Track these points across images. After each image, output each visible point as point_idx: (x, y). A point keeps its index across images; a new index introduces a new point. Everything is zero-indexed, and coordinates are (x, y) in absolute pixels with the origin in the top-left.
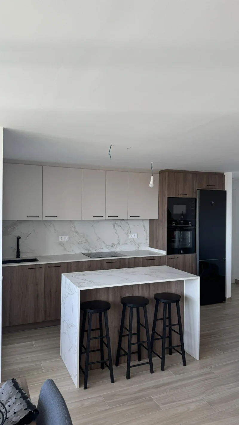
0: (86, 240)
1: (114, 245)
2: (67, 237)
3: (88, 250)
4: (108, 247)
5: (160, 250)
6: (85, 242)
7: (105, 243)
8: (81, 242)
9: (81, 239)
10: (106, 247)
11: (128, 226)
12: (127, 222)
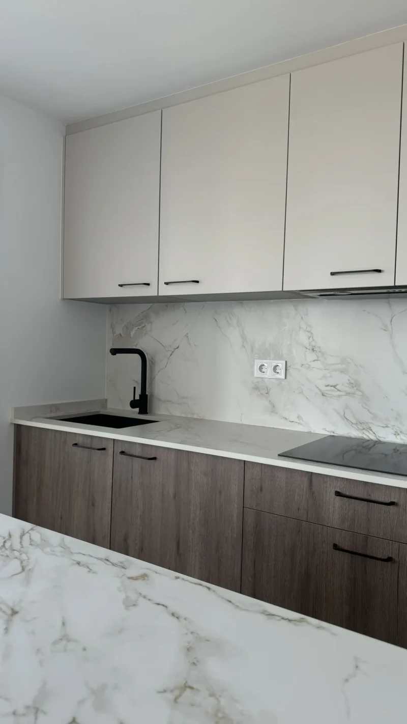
0: (355, 385)
2: (281, 365)
3: (360, 424)
6: (348, 394)
8: (332, 388)
9: (331, 377)
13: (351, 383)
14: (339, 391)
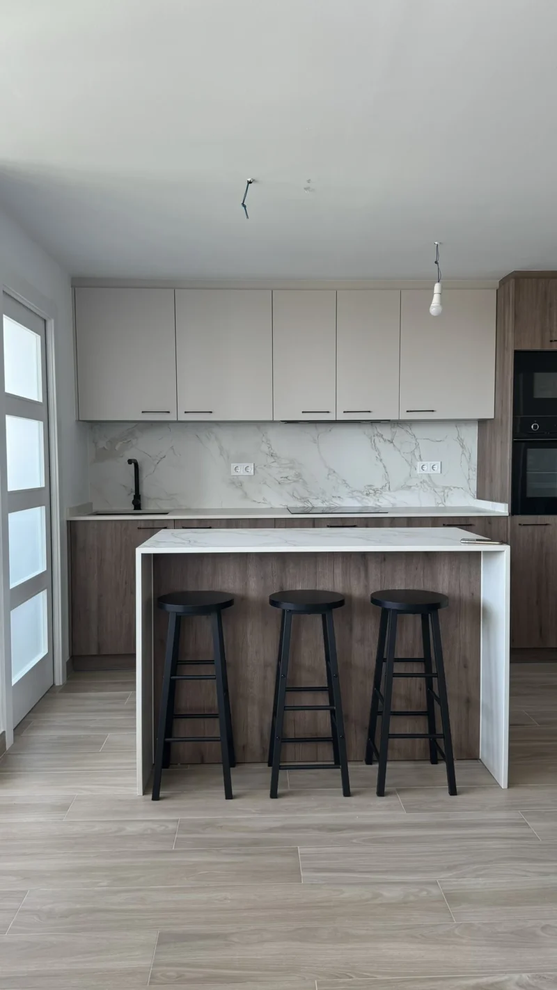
0: (299, 475)
1: (374, 490)
2: (251, 466)
3: (304, 499)
4: (355, 494)
5: (495, 504)
7: (347, 485)
8: (285, 479)
9: (284, 472)
10: (351, 494)
11: (414, 442)
12: (410, 431)
13: (296, 475)
14: (289, 480)
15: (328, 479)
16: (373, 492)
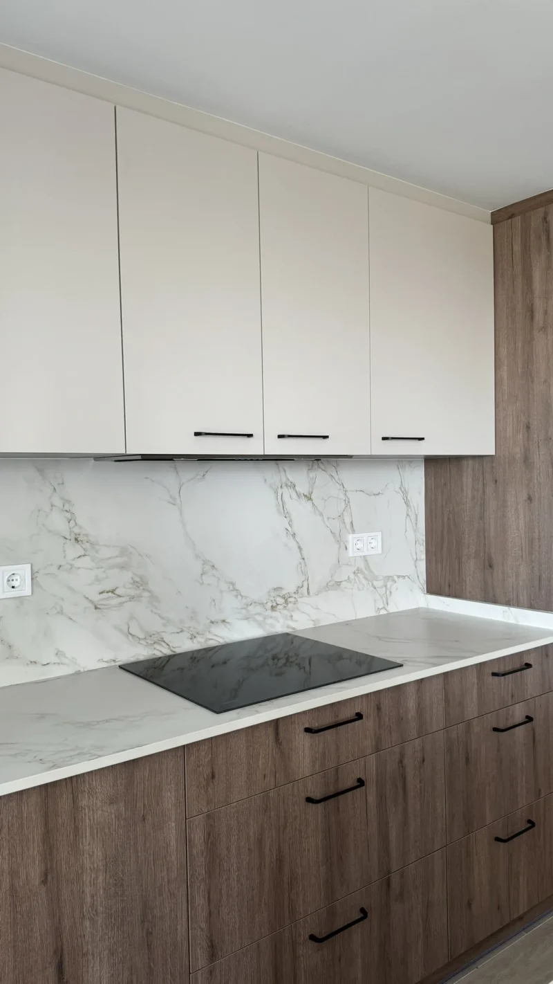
0: (140, 583)
1: (283, 597)
3: (153, 638)
4: (252, 609)
5: (514, 610)
7: (237, 592)
8: (110, 594)
9: (107, 578)
10: (244, 611)
11: (343, 497)
12: (336, 477)
13: (135, 582)
14: (119, 596)
15: (202, 584)
16: (283, 601)
